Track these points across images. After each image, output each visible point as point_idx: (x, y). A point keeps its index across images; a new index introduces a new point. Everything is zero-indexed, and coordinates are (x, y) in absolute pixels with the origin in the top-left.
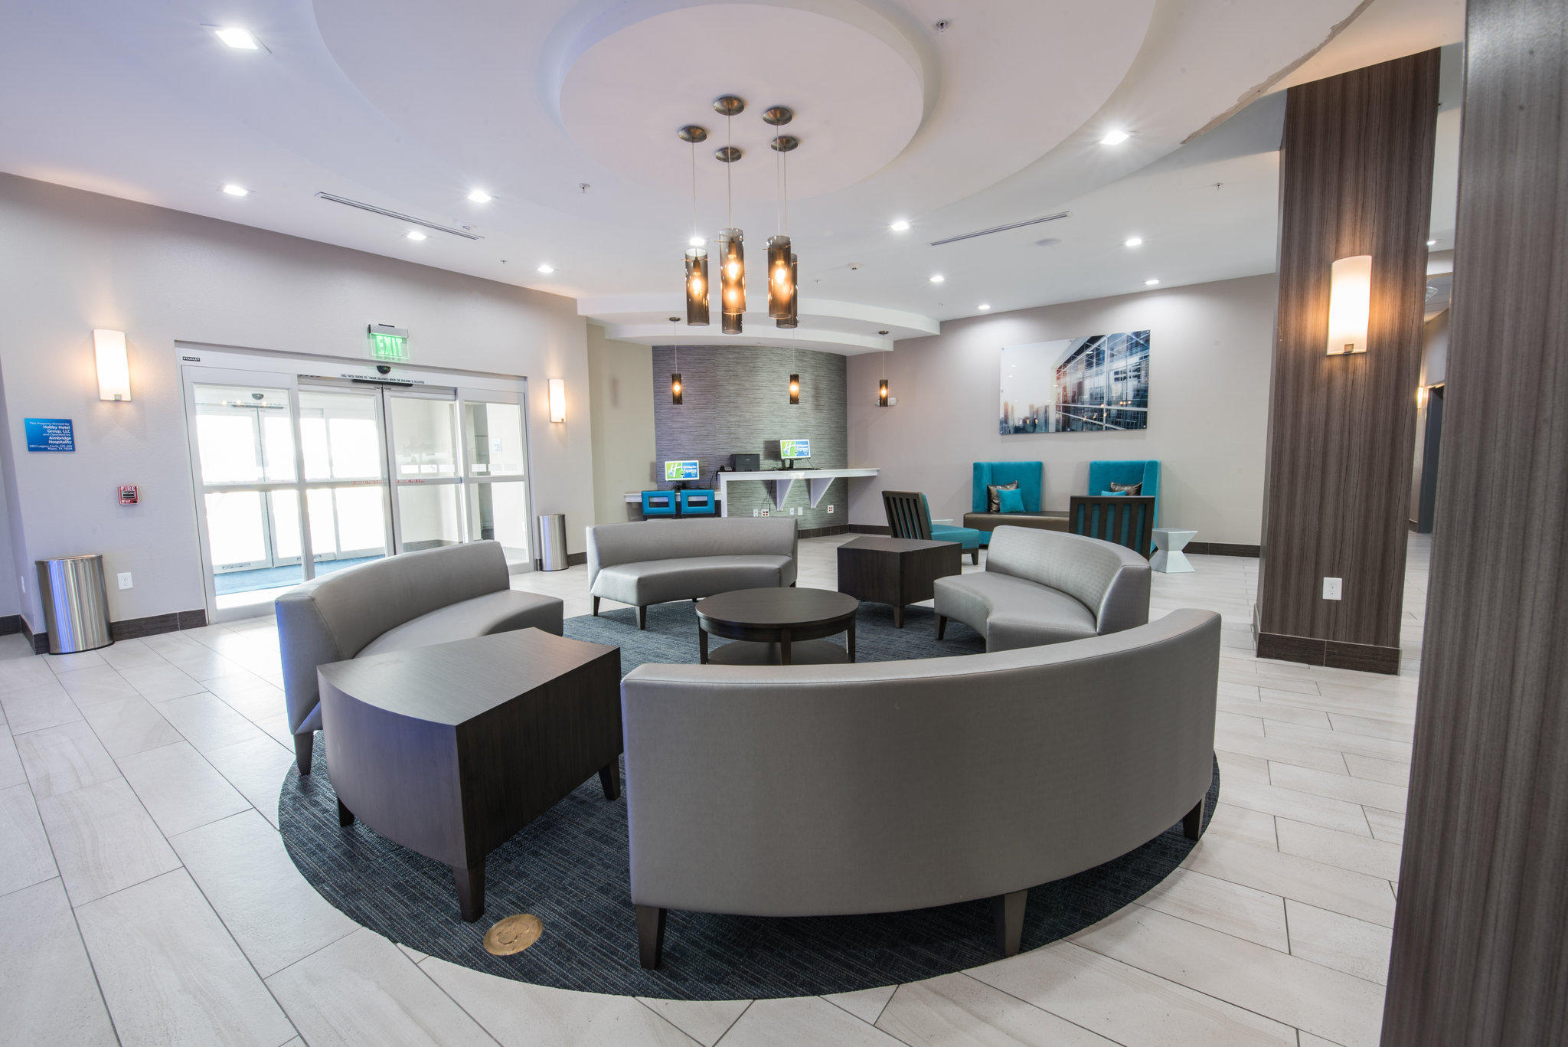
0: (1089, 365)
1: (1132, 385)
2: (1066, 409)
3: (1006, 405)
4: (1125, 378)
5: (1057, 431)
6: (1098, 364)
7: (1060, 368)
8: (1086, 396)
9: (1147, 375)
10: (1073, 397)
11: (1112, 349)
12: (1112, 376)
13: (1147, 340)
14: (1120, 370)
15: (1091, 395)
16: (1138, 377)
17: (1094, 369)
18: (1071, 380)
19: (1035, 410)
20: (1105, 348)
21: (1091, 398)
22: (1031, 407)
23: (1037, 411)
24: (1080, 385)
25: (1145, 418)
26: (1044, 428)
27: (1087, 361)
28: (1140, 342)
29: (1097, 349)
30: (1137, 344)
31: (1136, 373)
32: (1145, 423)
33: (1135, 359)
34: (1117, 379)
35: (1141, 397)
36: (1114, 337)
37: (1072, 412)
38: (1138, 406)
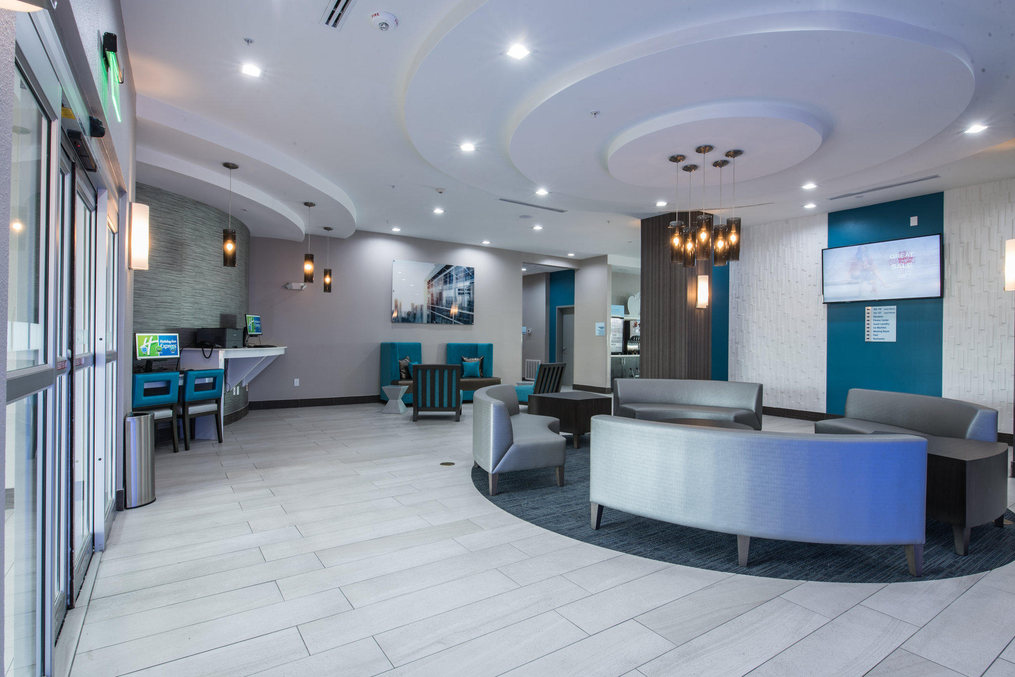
0: (445, 282)
1: (466, 297)
2: (433, 309)
3: (396, 302)
4: (463, 293)
5: (428, 322)
6: (450, 283)
7: (429, 281)
8: (444, 302)
9: (473, 294)
10: (437, 301)
11: (457, 275)
12: (457, 292)
13: (473, 274)
14: (461, 288)
15: (447, 301)
16: (469, 294)
17: (448, 285)
18: (436, 290)
19: (415, 307)
20: (453, 273)
21: (447, 303)
22: (413, 305)
23: (416, 308)
24: (441, 294)
25: (473, 318)
26: (420, 320)
27: (444, 280)
28: (470, 274)
29: (449, 273)
30: (468, 274)
31: (468, 292)
32: (473, 322)
33: (467, 283)
34: (459, 293)
35: (471, 304)
36: (457, 268)
37: (436, 311)
38: (470, 311)
